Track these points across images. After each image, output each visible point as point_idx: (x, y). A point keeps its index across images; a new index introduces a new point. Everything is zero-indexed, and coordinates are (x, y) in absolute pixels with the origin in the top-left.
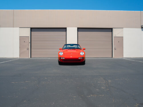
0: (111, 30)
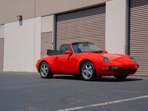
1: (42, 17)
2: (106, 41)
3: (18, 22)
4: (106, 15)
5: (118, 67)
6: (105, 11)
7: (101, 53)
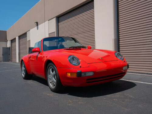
1: (49, 20)
2: (95, 36)
3: (36, 28)
4: (95, 11)
6: (94, 7)
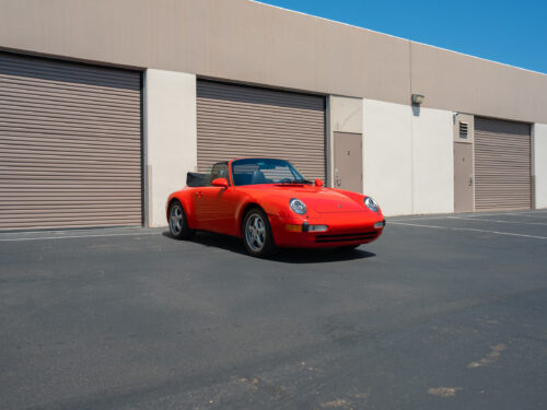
0: (322, 100)
5: (328, 226)
7: (302, 186)
